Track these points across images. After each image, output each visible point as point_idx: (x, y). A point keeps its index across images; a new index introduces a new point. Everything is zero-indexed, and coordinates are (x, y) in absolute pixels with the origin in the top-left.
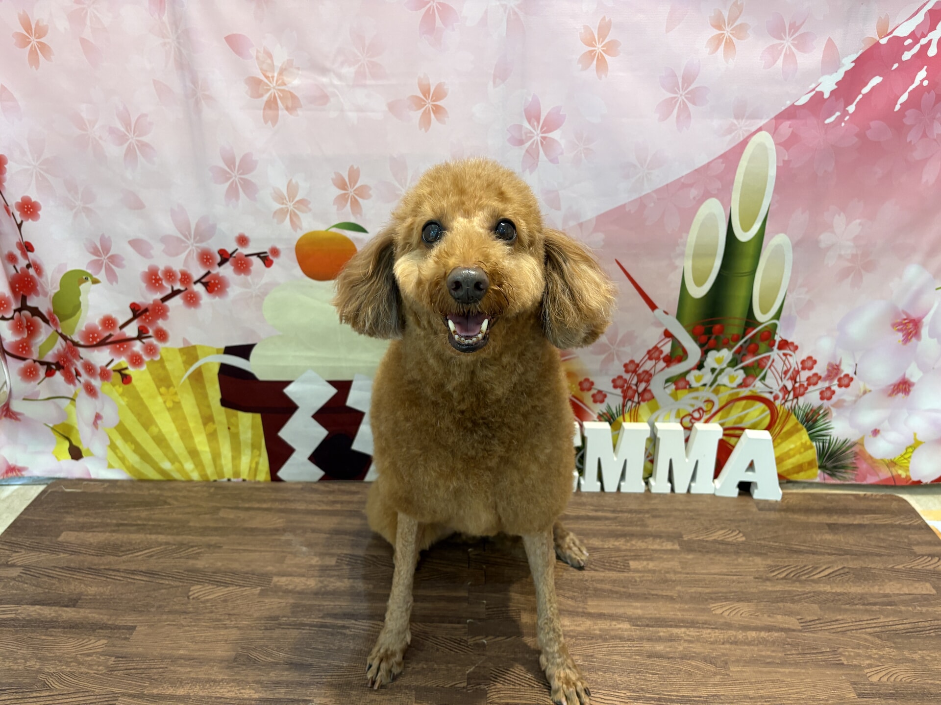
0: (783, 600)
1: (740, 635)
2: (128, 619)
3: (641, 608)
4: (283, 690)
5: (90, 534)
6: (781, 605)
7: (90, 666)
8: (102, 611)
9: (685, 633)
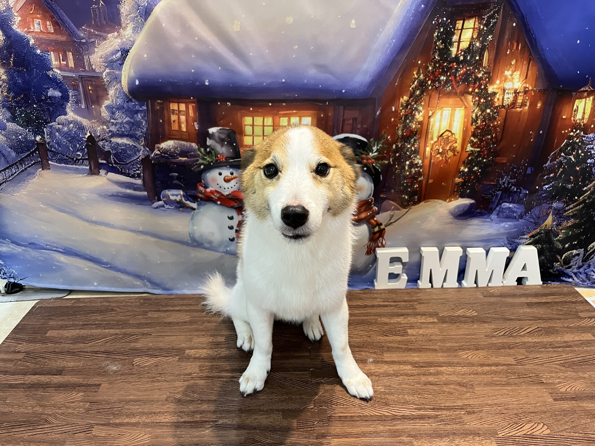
0: (504, 348)
1: (480, 369)
2: (95, 380)
3: (417, 356)
4: (198, 416)
5: (66, 331)
6: (503, 350)
7: (74, 408)
8: (79, 376)
9: (445, 370)
